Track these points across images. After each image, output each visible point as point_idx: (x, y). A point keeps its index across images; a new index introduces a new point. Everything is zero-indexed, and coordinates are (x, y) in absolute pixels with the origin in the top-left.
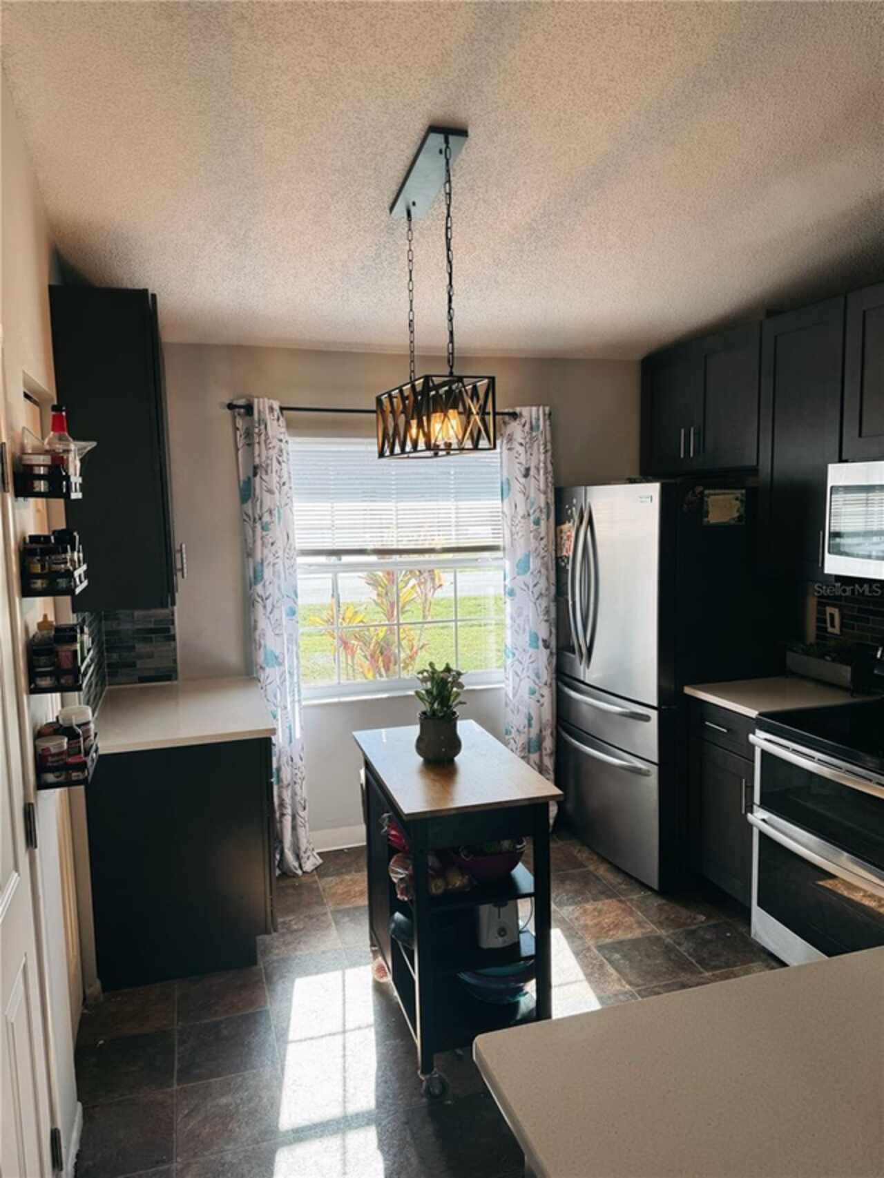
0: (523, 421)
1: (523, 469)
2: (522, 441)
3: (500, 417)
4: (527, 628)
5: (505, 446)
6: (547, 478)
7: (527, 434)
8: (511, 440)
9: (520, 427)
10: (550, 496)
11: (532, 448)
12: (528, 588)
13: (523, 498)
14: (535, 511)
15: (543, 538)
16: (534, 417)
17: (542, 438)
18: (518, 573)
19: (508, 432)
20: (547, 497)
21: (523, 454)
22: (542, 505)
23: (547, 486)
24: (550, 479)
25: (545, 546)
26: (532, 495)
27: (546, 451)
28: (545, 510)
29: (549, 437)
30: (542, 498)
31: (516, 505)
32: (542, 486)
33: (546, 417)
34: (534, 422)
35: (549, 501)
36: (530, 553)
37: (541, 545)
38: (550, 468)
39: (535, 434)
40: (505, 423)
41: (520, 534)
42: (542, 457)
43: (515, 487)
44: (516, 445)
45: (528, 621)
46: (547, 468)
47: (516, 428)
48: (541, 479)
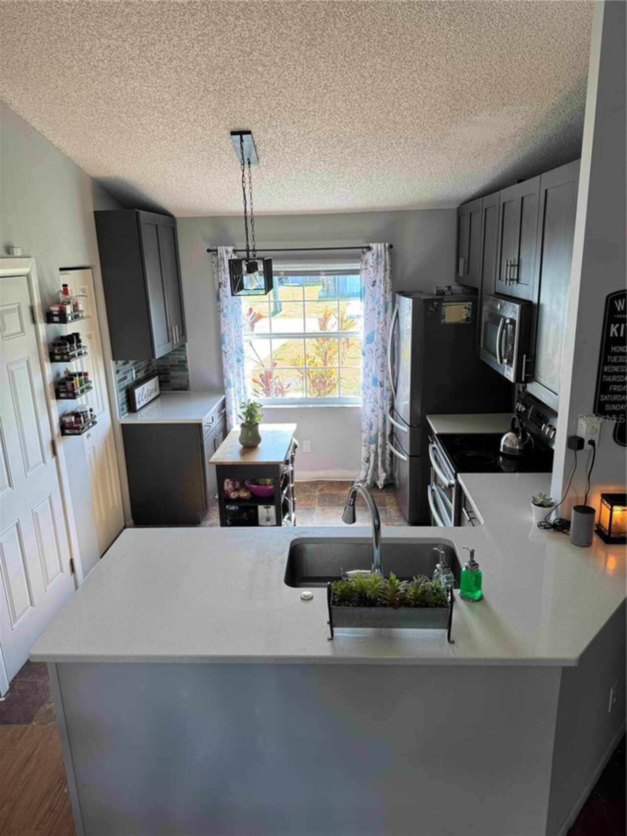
0: (373, 252)
1: (372, 281)
2: (372, 265)
3: (361, 250)
4: (370, 374)
5: (363, 267)
6: (386, 287)
7: (375, 260)
8: (366, 263)
9: (371, 256)
10: (388, 297)
11: (377, 268)
12: (372, 352)
13: (371, 299)
14: (378, 307)
15: (381, 323)
16: (379, 249)
17: (383, 263)
18: (367, 343)
19: (366, 258)
20: (386, 298)
21: (372, 272)
22: (382, 303)
23: (386, 292)
24: (388, 287)
25: (383, 327)
26: (377, 297)
27: (386, 270)
28: (384, 306)
29: (388, 262)
30: (382, 299)
31: (367, 303)
32: (382, 292)
33: (387, 250)
34: (379, 253)
35: (388, 300)
36: (374, 331)
37: (381, 327)
38: (388, 280)
39: (379, 260)
40: (364, 253)
41: (369, 320)
42: (383, 274)
43: (368, 292)
44: (369, 266)
45: (372, 371)
46: (386, 280)
47: (369, 256)
48: (382, 287)
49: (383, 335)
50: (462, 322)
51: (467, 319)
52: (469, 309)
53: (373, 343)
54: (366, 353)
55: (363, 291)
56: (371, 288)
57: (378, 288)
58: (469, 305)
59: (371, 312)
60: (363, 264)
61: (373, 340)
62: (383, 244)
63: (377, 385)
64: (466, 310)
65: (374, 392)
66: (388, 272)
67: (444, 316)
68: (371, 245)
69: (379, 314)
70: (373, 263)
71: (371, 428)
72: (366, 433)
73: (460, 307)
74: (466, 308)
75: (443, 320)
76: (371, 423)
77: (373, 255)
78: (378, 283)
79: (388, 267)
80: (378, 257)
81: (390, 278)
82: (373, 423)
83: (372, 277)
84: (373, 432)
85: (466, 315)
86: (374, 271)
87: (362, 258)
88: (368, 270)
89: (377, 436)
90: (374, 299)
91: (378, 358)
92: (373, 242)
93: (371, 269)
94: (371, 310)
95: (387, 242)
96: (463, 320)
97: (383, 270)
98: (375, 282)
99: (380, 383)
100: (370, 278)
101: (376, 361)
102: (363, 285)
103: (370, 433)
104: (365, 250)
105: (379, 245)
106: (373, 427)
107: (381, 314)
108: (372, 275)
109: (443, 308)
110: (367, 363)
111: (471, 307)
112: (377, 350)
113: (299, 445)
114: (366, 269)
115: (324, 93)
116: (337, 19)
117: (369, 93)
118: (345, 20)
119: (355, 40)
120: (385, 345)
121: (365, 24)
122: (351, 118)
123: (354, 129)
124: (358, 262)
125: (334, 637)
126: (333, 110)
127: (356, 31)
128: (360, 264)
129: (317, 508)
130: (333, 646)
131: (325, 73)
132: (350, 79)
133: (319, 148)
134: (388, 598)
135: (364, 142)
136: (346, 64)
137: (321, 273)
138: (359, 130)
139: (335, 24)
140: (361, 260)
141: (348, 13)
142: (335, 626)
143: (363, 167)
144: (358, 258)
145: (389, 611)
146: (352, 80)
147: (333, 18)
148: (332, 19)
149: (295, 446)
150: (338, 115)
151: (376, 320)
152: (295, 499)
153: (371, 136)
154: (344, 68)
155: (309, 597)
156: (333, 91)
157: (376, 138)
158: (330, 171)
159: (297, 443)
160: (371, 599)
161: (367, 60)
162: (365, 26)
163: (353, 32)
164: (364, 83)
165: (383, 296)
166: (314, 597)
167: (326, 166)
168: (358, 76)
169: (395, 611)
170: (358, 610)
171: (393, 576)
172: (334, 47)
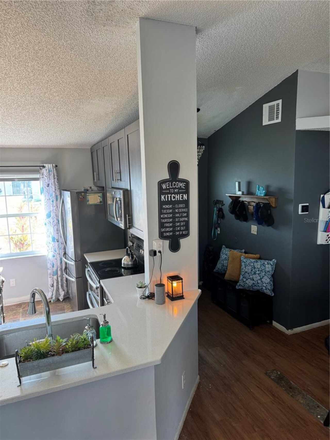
0: (46, 169)
1: (47, 185)
2: (46, 175)
3: (39, 167)
4: (50, 235)
5: (41, 177)
6: (56, 187)
7: (48, 173)
8: (43, 174)
9: (45, 171)
10: (57, 192)
11: (49, 177)
12: (50, 223)
13: (48, 194)
14: (52, 198)
15: (55, 206)
16: (50, 167)
17: (53, 175)
18: (47, 218)
19: (42, 172)
20: (56, 193)
21: (47, 179)
22: (54, 196)
23: (56, 190)
24: (57, 187)
25: (56, 209)
26: (51, 192)
27: (55, 178)
28: (55, 198)
29: (55, 174)
30: (54, 193)
31: (45, 196)
32: (54, 190)
33: (54, 167)
34: (50, 169)
35: (57, 194)
36: (51, 211)
37: (55, 209)
38: (57, 184)
39: (50, 173)
40: (41, 169)
41: (47, 205)
42: (53, 180)
43: (45, 189)
44: (44, 176)
45: (51, 233)
46: (55, 184)
47: (44, 170)
48: (53, 187)
49: (56, 213)
50: (98, 203)
51: (101, 202)
52: (101, 197)
53: (51, 218)
54: (47, 223)
55: (42, 190)
56: (47, 188)
57: (51, 188)
58: (101, 195)
59: (48, 201)
60: (41, 175)
61: (51, 216)
62: (51, 165)
63: (55, 242)
64: (100, 197)
65: (53, 245)
66: (56, 179)
67: (88, 200)
68: (45, 165)
69: (53, 201)
70: (47, 174)
71: (53, 267)
72: (50, 269)
73: (97, 195)
74: (99, 196)
75: (88, 203)
76: (53, 263)
77: (46, 170)
78: (50, 185)
79: (56, 177)
80: (49, 171)
81: (57, 182)
82: (54, 263)
83: (47, 182)
84: (55, 269)
85: (100, 200)
86: (48, 179)
87: (40, 172)
88: (44, 178)
89: (57, 270)
90: (49, 194)
91: (54, 226)
92: (46, 164)
93: (46, 178)
94: (48, 200)
95: (54, 164)
96: (98, 202)
97: (53, 178)
98: (49, 184)
99: (57, 240)
100: (46, 182)
101: (53, 227)
102: (42, 186)
103: (53, 269)
104: (41, 167)
105: (49, 165)
106: (55, 266)
107: (54, 201)
108: (46, 181)
109: (87, 196)
110: (48, 229)
111: (102, 196)
112: (53, 222)
113: (5, 281)
114: (43, 178)
115: (5, 78)
116: (8, 37)
117: (33, 81)
118: (13, 38)
119: (20, 50)
120: (58, 218)
121: (25, 42)
122: (24, 94)
123: (26, 100)
124: (38, 174)
125: (21, 384)
126: (13, 88)
127: (20, 45)
128: (39, 175)
129: (21, 319)
130: (21, 389)
131: (4, 66)
132: (20, 71)
133: (7, 109)
134: (55, 351)
135: (34, 108)
136: (16, 63)
137: (15, 180)
138: (30, 101)
139: (7, 39)
140: (40, 173)
141: (14, 34)
142: (22, 377)
143: (35, 122)
144: (37, 172)
145: (56, 358)
146: (21, 72)
147: (5, 35)
148: (5, 37)
149: (3, 282)
150: (16, 91)
151: (51, 205)
152: (4, 315)
153: (37, 105)
154: (16, 65)
155: (6, 364)
156: (11, 77)
157: (40, 106)
158: (15, 123)
159: (4, 279)
160: (44, 353)
161: (29, 62)
162: (25, 44)
163: (18, 46)
164: (29, 74)
165: (54, 192)
166: (9, 364)
167: (13, 120)
168: (25, 70)
169: (60, 357)
170: (36, 363)
171: (58, 338)
172: (8, 52)
